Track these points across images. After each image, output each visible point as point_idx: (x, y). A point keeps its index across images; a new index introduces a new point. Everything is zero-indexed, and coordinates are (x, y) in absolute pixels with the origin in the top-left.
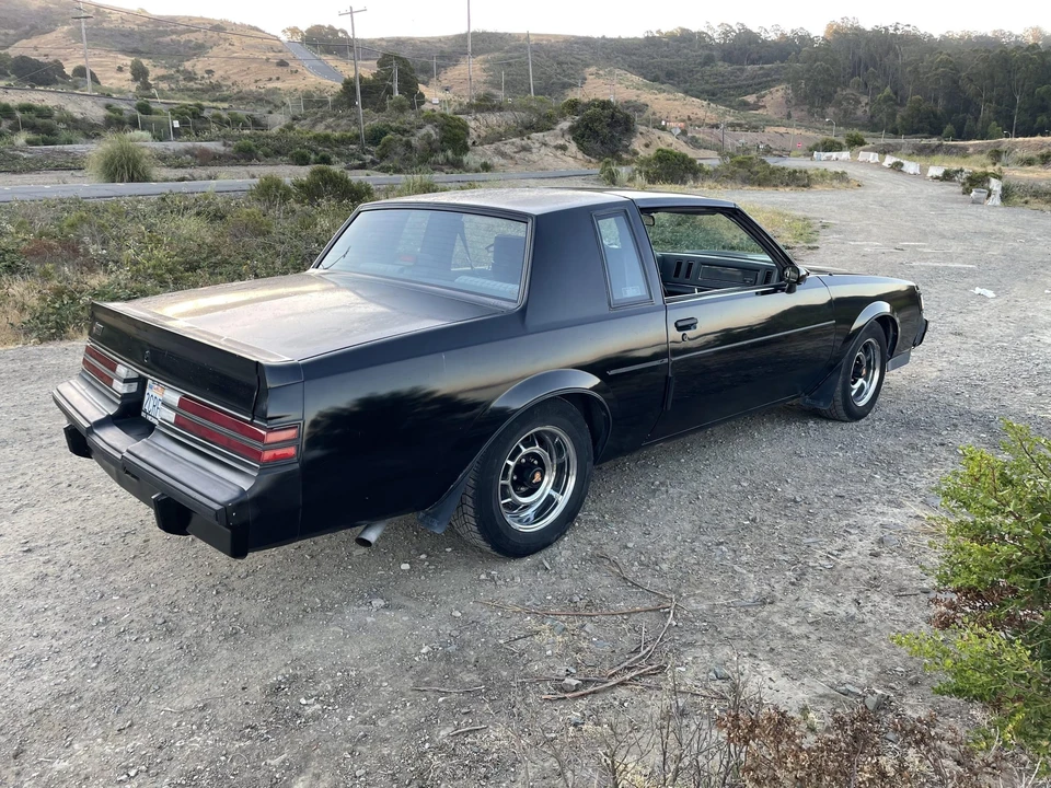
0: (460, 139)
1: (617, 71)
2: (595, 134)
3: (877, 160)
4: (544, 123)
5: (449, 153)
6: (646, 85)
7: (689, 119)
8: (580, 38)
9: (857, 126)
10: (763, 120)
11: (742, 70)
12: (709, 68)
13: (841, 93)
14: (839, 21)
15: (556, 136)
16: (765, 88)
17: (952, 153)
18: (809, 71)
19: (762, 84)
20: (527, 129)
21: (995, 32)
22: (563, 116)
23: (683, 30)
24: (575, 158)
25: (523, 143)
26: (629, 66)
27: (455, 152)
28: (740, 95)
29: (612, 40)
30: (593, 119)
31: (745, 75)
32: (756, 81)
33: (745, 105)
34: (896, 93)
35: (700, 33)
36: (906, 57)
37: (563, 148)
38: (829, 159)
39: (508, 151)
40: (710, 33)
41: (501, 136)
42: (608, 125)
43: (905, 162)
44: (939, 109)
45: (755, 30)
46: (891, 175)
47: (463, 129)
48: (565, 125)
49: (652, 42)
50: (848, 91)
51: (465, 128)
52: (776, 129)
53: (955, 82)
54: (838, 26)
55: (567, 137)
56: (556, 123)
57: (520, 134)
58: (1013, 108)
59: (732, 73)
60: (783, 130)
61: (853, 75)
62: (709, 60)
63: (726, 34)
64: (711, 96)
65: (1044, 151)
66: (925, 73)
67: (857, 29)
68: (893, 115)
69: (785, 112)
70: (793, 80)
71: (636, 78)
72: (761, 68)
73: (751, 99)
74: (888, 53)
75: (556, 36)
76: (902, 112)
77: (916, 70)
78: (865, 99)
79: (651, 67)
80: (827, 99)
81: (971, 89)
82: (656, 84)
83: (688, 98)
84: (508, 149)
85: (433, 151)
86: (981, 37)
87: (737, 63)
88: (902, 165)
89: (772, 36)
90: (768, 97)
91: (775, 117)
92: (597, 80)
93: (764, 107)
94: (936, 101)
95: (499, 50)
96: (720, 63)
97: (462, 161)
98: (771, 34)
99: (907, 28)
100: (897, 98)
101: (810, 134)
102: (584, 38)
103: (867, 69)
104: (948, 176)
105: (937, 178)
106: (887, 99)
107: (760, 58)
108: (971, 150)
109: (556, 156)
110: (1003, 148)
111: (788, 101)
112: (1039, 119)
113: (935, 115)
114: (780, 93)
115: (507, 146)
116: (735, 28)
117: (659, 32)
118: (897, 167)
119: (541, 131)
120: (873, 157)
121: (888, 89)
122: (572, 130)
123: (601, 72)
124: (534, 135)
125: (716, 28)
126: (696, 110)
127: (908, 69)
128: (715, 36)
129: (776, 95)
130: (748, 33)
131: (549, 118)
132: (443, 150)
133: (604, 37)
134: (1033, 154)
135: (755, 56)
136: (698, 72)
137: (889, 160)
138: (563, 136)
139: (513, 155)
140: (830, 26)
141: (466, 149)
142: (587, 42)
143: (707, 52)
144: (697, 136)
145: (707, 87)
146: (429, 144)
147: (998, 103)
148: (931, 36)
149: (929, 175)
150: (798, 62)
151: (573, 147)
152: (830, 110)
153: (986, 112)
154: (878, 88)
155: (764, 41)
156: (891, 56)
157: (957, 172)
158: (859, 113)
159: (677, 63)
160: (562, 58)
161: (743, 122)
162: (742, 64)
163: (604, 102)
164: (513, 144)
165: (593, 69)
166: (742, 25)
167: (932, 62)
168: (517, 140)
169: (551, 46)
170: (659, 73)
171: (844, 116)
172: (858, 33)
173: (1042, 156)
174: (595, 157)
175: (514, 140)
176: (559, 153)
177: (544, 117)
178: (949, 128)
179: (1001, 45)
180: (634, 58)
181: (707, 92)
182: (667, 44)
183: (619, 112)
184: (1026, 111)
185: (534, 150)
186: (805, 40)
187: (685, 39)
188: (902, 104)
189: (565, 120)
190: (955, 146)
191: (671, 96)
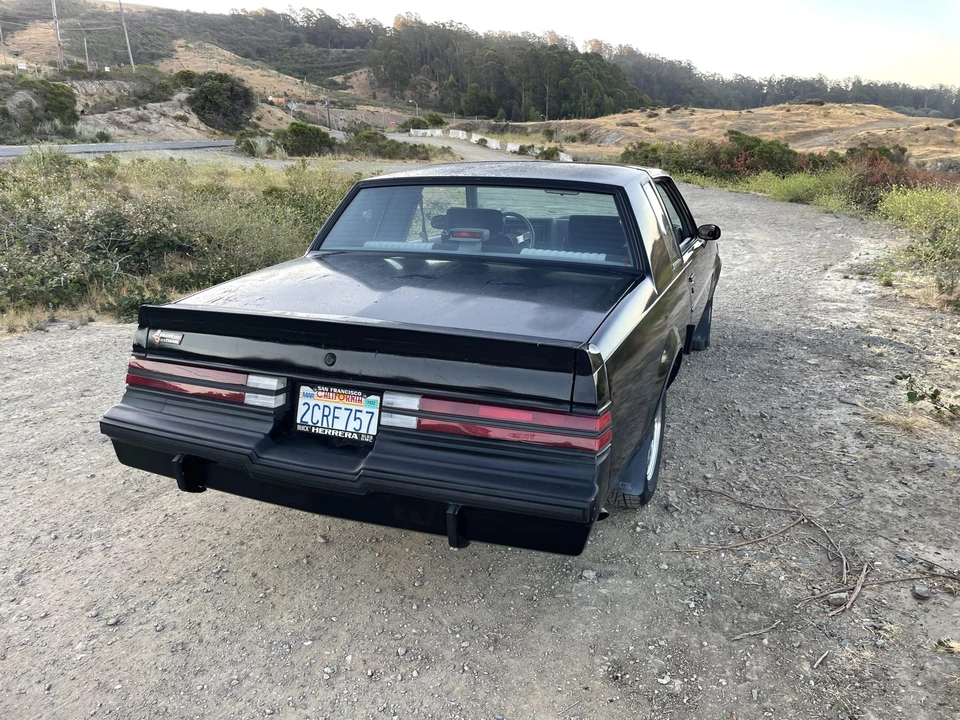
0: (67, 108)
1: (207, 45)
2: (216, 107)
3: (465, 137)
4: (158, 92)
5: (57, 122)
6: (239, 61)
7: (286, 94)
8: (162, 10)
9: (431, 107)
10: (353, 99)
11: (328, 53)
12: (296, 48)
13: (415, 78)
14: (405, 15)
15: (175, 108)
16: (350, 70)
17: (516, 132)
18: (386, 57)
19: (347, 67)
20: (141, 98)
21: (523, 33)
22: (177, 86)
23: (267, 11)
24: (198, 129)
25: (140, 113)
26: (219, 41)
27: (63, 121)
28: (328, 75)
29: (197, 14)
30: (212, 91)
31: (331, 57)
32: (342, 63)
33: (335, 84)
34: (457, 81)
35: (284, 15)
36: (461, 50)
37: (184, 119)
38: (424, 136)
39: (124, 121)
40: (293, 16)
41: (113, 105)
42: (228, 97)
43: (488, 139)
44: (492, 95)
45: (334, 17)
46: (479, 150)
47: (69, 96)
48: (182, 95)
49: (237, 19)
50: (420, 77)
51: (72, 97)
52: (366, 108)
53: (501, 73)
54: (404, 19)
55: (186, 108)
56: (172, 94)
57: (135, 104)
58: (545, 96)
59: (319, 55)
60: (372, 109)
61: (422, 63)
62: (295, 41)
63: (308, 17)
64: (302, 74)
65: (582, 131)
66: (478, 65)
67: (420, 23)
68: (457, 99)
69: (371, 92)
70: (374, 64)
71: (228, 54)
72: (344, 52)
73: (339, 79)
74: (447, 47)
75: (137, 6)
76: (464, 98)
77: (470, 63)
78: (434, 85)
79: (240, 43)
80: (404, 83)
81: (513, 80)
82: (248, 60)
83: (281, 75)
84: (123, 119)
85: (37, 120)
86: (514, 37)
87: (321, 46)
88: (486, 141)
89: (350, 24)
90: (354, 79)
91: (363, 97)
92: (187, 53)
93: (352, 87)
94: (489, 89)
95: (75, 15)
96: (307, 45)
97: (74, 130)
98: (349, 21)
99: (459, 26)
100: (459, 86)
101: (394, 113)
102: (167, 10)
103: (433, 60)
104: (523, 151)
105: (515, 152)
106: (452, 85)
107: (342, 42)
108: (530, 130)
109: (177, 127)
110: (551, 128)
111: (371, 83)
112: (563, 105)
113: (490, 101)
114: (364, 76)
115: (123, 116)
116: (315, 13)
117: (243, 10)
118: (482, 143)
119: (158, 101)
120: (462, 134)
121: (451, 78)
122: (190, 101)
123: (190, 45)
124: (149, 105)
125: (299, 12)
126: (292, 87)
127: (465, 61)
128: (299, 19)
129: (360, 77)
130: (328, 18)
131: (164, 88)
132: (50, 119)
133: (188, 11)
134: (575, 134)
135: (336, 40)
136: (287, 51)
137: (475, 137)
138: (182, 107)
139: (130, 125)
140: (398, 18)
141: (74, 118)
142: (172, 15)
143: (292, 33)
144: (303, 111)
145: (298, 66)
146: (31, 112)
147: (534, 92)
148: (477, 33)
149: (508, 150)
150: (376, 48)
151: (194, 119)
152: (408, 93)
153: (526, 99)
154: (443, 75)
155: (344, 28)
156: (450, 49)
157: (529, 147)
158: (431, 96)
159: (265, 41)
160: (146, 29)
161: (336, 100)
162: (326, 47)
163: (221, 75)
164: (128, 113)
165: (181, 42)
166: (322, 11)
167: (482, 56)
168: (132, 110)
169: (133, 15)
170: (249, 49)
171: (420, 98)
172: (422, 26)
173: (581, 135)
174: (218, 129)
175: (128, 109)
176: (180, 124)
177: (159, 87)
178: (501, 111)
179: (530, 44)
180: (222, 33)
181: (299, 71)
182: (253, 23)
183: (237, 85)
184: (554, 98)
185: (153, 121)
186: (378, 30)
187: (271, 20)
188: (465, 91)
189: (181, 91)
190: (518, 127)
191: (265, 73)
